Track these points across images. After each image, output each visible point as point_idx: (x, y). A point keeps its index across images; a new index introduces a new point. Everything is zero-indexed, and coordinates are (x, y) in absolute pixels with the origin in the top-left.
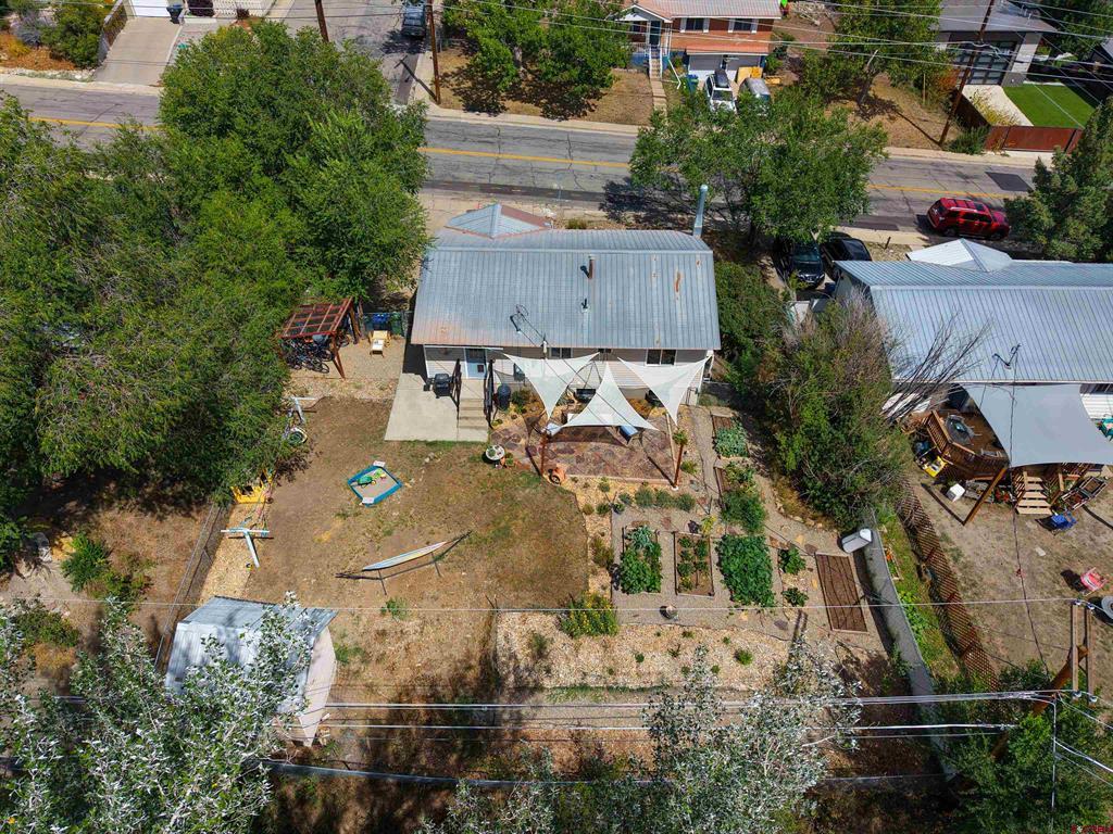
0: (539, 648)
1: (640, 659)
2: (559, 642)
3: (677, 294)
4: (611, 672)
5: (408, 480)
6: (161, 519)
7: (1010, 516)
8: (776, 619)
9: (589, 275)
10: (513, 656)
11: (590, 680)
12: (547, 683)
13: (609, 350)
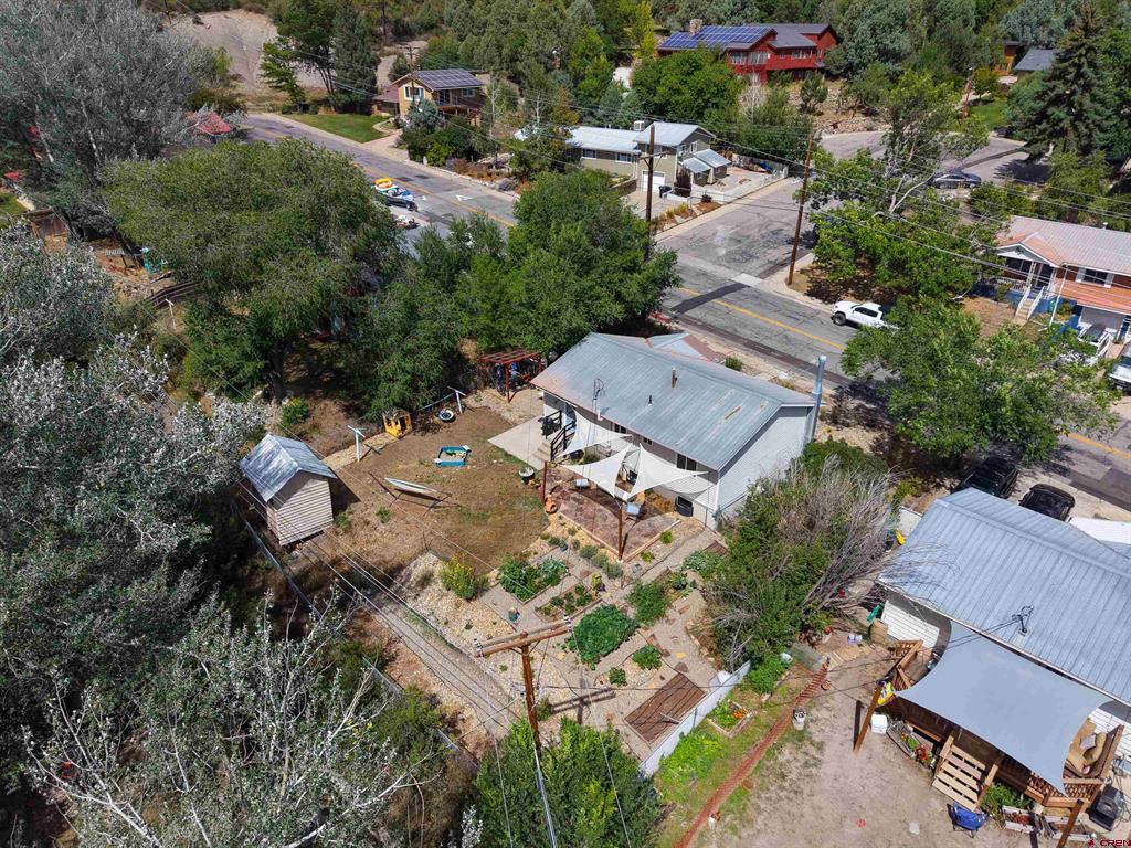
0: (426, 580)
1: (468, 627)
2: (437, 586)
3: (724, 421)
4: (446, 623)
5: (471, 465)
6: (347, 418)
7: (923, 782)
8: (586, 678)
9: (673, 383)
10: (409, 575)
11: (431, 619)
12: (410, 604)
13: (650, 442)
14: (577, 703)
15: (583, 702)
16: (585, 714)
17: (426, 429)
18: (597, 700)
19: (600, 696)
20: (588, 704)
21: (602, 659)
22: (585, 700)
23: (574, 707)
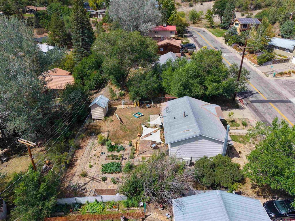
3: (183, 132)
14: (92, 178)
15: (93, 179)
16: (90, 182)
17: (143, 107)
18: (96, 181)
19: (97, 180)
20: (93, 180)
21: (107, 173)
22: (94, 179)
23: (90, 179)
